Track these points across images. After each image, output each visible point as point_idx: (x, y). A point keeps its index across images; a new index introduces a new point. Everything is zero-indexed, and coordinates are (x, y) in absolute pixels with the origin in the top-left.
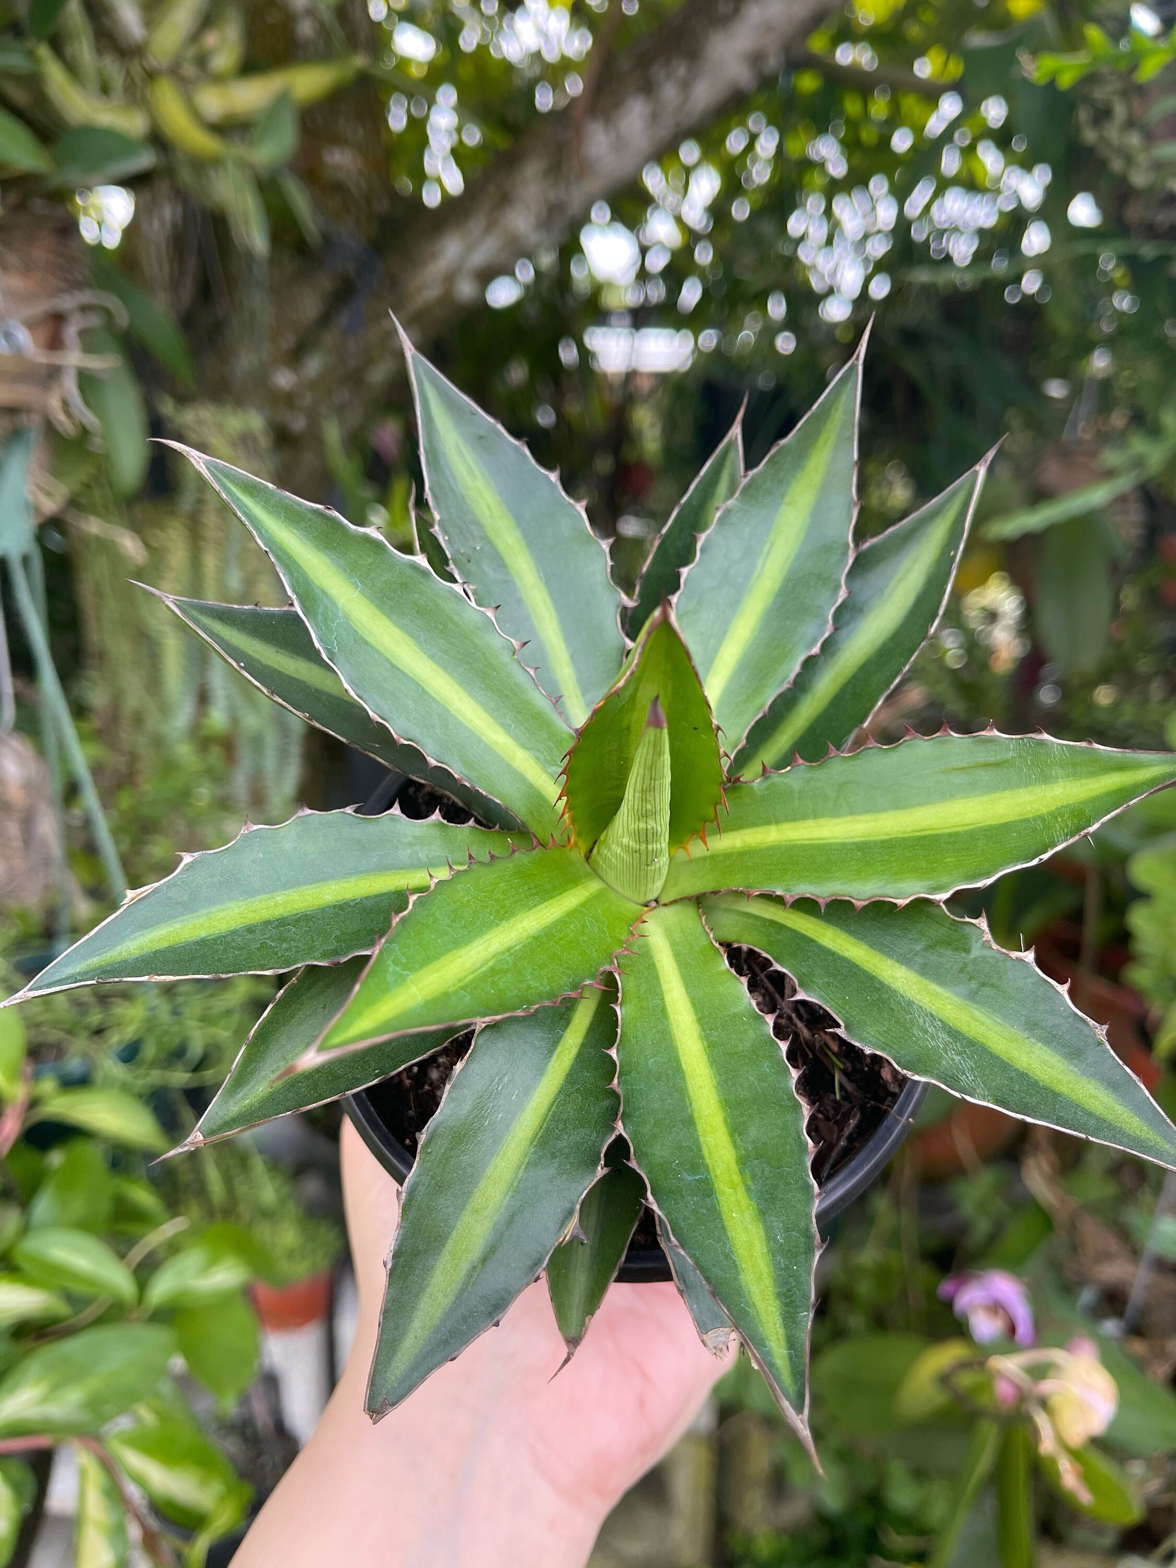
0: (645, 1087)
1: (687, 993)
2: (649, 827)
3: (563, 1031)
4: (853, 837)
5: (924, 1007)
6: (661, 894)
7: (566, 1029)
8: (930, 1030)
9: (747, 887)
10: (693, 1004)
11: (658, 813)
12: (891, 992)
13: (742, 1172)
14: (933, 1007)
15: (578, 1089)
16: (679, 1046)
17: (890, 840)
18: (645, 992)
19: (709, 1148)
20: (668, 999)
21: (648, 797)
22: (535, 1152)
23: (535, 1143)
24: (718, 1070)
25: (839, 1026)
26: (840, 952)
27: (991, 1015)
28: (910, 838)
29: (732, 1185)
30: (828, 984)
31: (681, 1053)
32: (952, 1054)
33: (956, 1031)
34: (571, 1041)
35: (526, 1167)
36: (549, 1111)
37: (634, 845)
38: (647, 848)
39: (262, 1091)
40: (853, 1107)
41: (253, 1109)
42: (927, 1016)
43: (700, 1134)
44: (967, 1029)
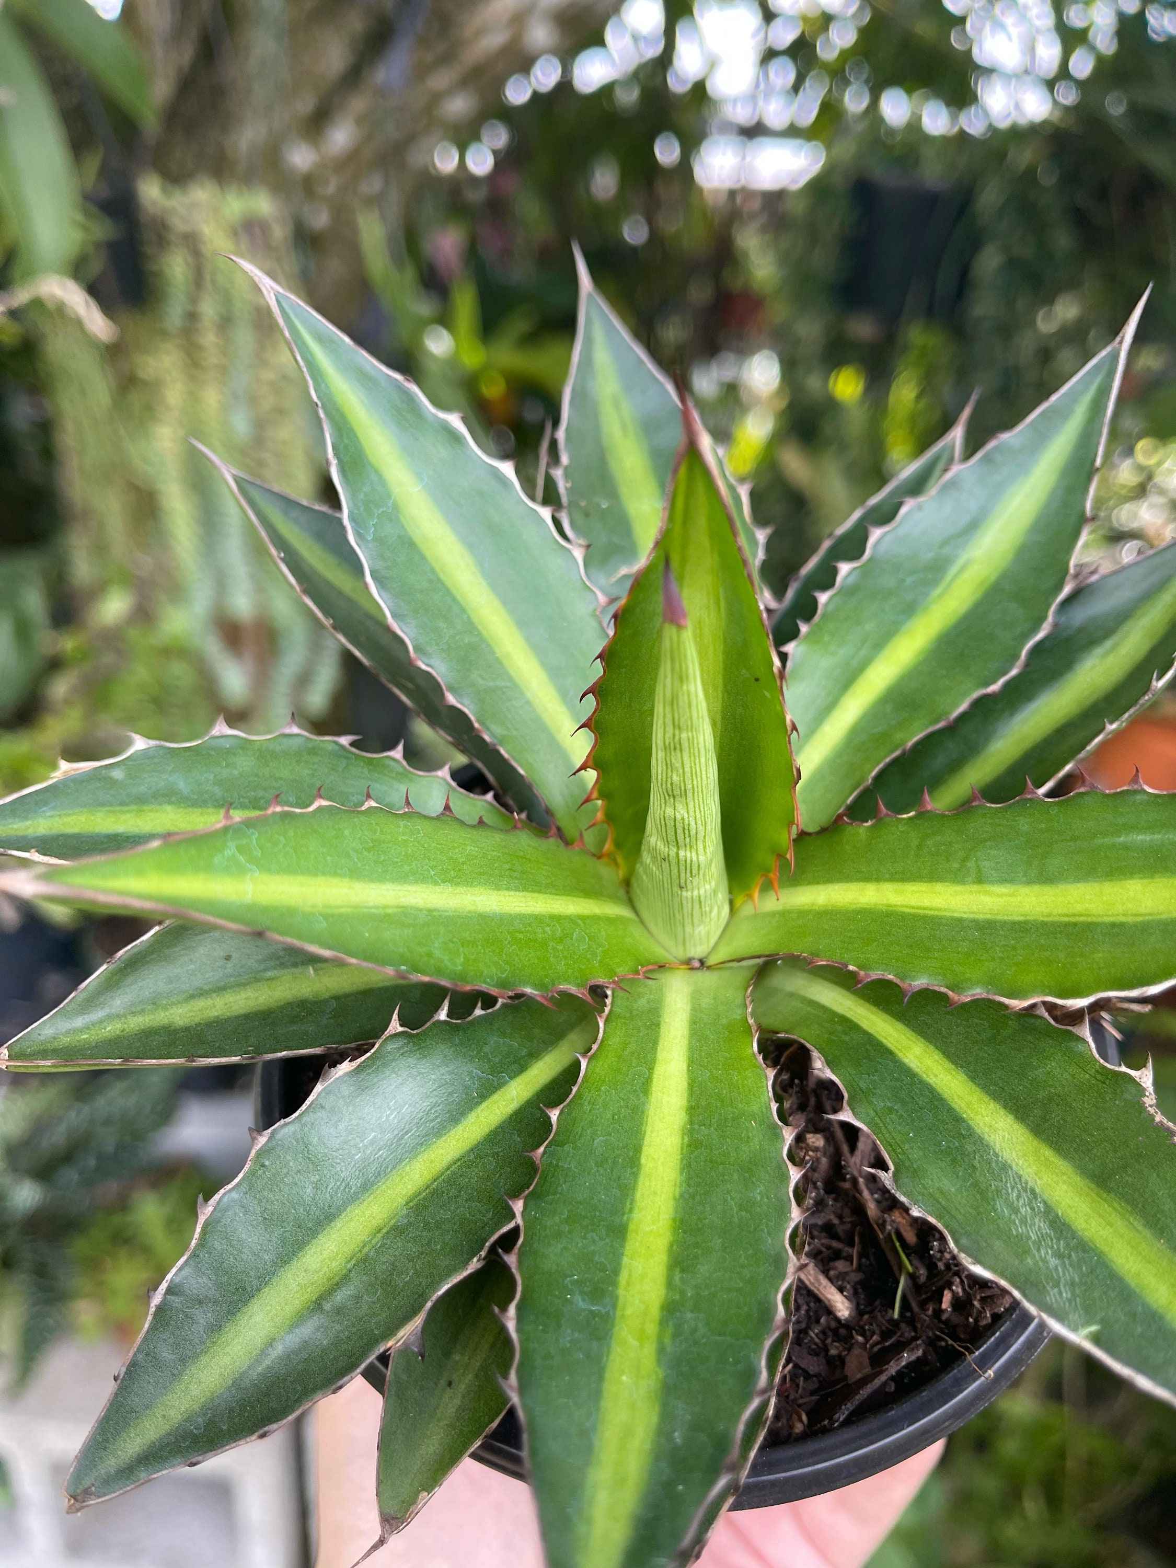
0: (576, 1167)
1: (688, 1070)
2: (678, 817)
3: (511, 1078)
4: (975, 913)
5: (1025, 1178)
6: (709, 953)
7: (515, 1076)
8: (1023, 1211)
9: (812, 954)
10: (691, 1087)
11: (690, 795)
12: (981, 1145)
13: (663, 1323)
14: (1039, 1182)
15: (497, 1153)
16: (648, 1133)
17: (1026, 922)
18: (632, 1053)
19: (630, 1275)
20: (659, 1071)
21: (673, 761)
22: (407, 1215)
23: (411, 1204)
24: (689, 1179)
25: (885, 1168)
26: (924, 1076)
27: (1128, 1215)
28: (1053, 924)
29: (641, 1337)
30: (891, 1110)
31: (647, 1140)
32: (1047, 1253)
33: (1064, 1224)
34: (515, 1093)
35: (387, 1233)
36: (448, 1169)
37: (662, 846)
38: (677, 854)
39: (110, 1031)
40: (916, 1338)
41: (87, 1046)
42: (1026, 1191)
43: (626, 1253)
44: (1084, 1225)
